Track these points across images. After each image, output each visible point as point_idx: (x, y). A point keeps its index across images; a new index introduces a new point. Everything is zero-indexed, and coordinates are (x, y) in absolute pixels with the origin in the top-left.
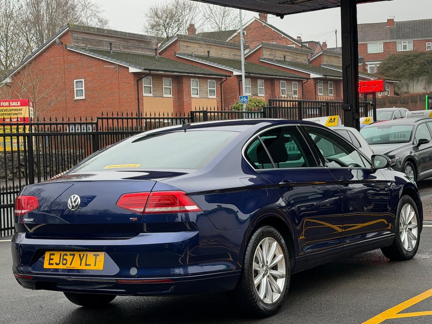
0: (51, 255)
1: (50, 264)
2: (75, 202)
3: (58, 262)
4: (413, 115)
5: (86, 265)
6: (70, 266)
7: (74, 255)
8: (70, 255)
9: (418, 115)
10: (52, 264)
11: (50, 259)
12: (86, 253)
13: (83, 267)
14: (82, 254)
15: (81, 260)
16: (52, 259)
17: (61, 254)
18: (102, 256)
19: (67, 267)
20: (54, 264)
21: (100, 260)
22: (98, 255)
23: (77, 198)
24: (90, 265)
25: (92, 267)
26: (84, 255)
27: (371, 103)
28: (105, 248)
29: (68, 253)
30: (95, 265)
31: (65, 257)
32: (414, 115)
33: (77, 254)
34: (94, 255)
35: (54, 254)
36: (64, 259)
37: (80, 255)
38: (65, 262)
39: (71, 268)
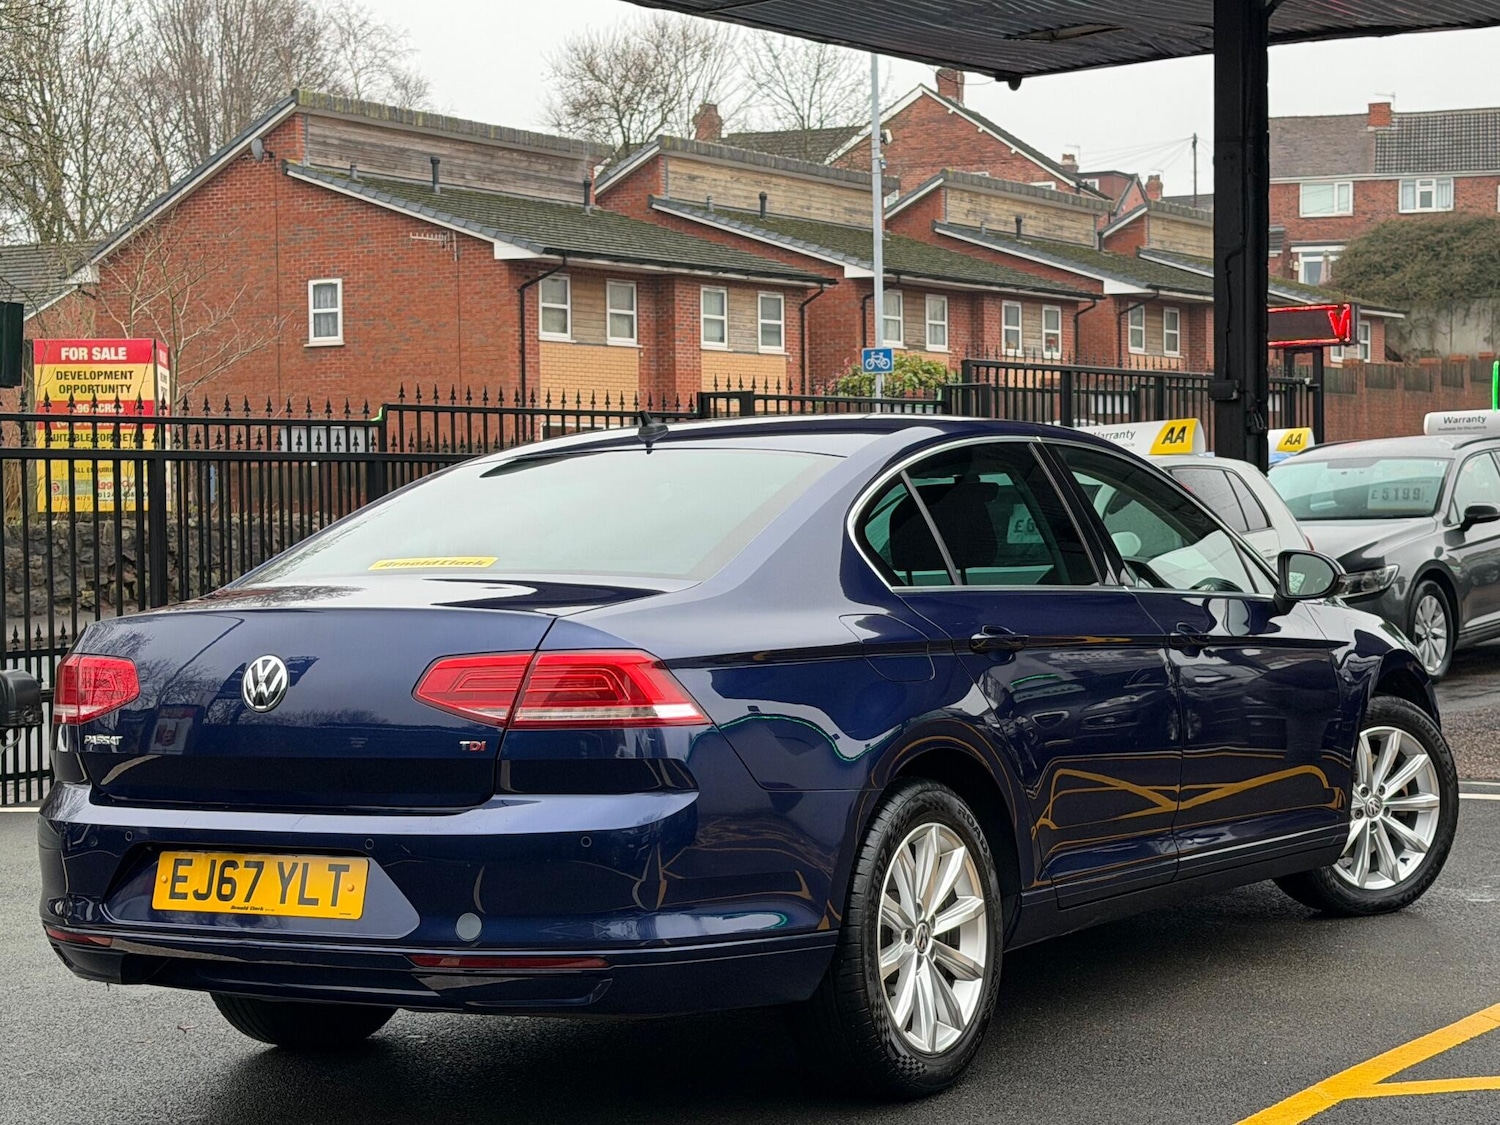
0: (178, 863)
1: (173, 895)
2: (268, 681)
3: (202, 890)
4: (1448, 425)
5: (303, 901)
6: (246, 904)
7: (260, 866)
8: (247, 865)
9: (1466, 424)
10: (184, 896)
11: (176, 879)
12: (301, 860)
13: (292, 908)
14: (288, 861)
15: (285, 881)
17: (213, 863)
18: (358, 871)
19: (233, 907)
20: (191, 896)
21: (350, 887)
22: (346, 868)
23: (276, 669)
24: (314, 902)
25: (324, 910)
26: (295, 866)
27: (1307, 381)
28: (369, 844)
29: (241, 859)
30: (334, 903)
31: (229, 872)
32: (1452, 425)
33: (271, 863)
34: (331, 868)
35: (190, 863)
36: (223, 880)
37: (281, 866)
38: (226, 889)
39: (248, 912)
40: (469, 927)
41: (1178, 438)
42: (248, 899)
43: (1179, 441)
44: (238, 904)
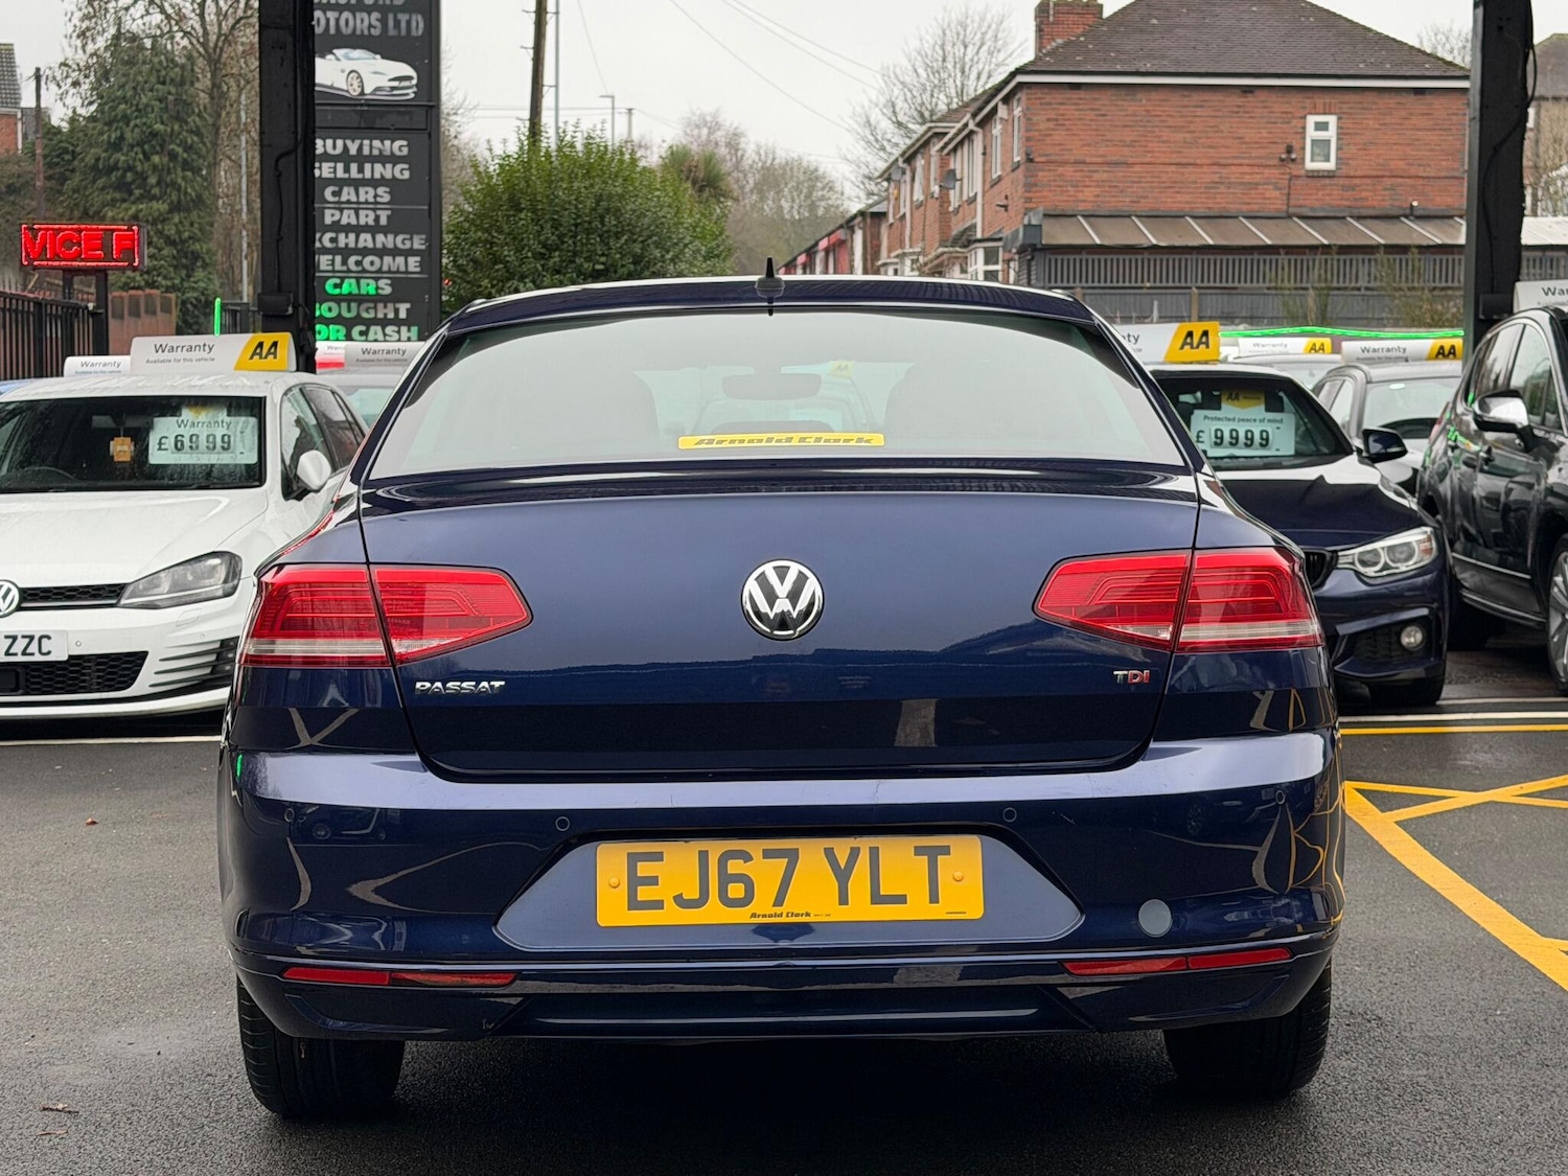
0: (633, 859)
1: (634, 904)
2: (794, 596)
3: (693, 893)
5: (877, 898)
6: (778, 910)
7: (792, 856)
8: (767, 854)
10: (658, 905)
11: (635, 882)
12: (865, 843)
13: (861, 909)
14: (842, 847)
15: (843, 876)
16: (653, 881)
17: (704, 856)
18: (966, 856)
19: (754, 915)
20: (669, 904)
21: (958, 874)
22: (946, 850)
23: (801, 580)
24: (901, 899)
25: (918, 908)
26: (855, 853)
27: (91, 306)
29: (755, 847)
30: (934, 898)
31: (735, 867)
33: (811, 851)
34: (919, 851)
35: (658, 857)
36: (725, 879)
37: (829, 853)
38: (736, 890)
39: (784, 919)
40: (1156, 918)
41: (269, 353)
42: (779, 901)
43: (271, 357)
44: (762, 909)
